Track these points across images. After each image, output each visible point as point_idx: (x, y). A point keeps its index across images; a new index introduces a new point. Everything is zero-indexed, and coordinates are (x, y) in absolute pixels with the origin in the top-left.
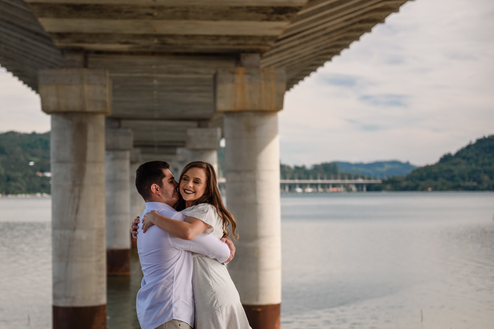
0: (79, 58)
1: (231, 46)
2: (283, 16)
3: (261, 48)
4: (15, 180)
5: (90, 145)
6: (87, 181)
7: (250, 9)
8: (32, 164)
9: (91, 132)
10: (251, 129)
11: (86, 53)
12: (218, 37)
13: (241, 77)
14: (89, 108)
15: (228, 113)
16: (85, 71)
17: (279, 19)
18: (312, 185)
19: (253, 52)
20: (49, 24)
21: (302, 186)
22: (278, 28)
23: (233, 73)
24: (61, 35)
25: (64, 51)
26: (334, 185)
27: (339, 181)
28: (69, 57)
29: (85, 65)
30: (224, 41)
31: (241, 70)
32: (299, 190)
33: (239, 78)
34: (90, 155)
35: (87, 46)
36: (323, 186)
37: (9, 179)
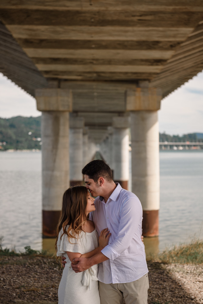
0: (56, 83)
1: (134, 77)
2: (159, 64)
3: (150, 78)
4: (21, 142)
5: (62, 128)
6: (60, 146)
7: (142, 60)
8: (30, 133)
9: (62, 121)
10: (144, 119)
11: (60, 80)
12: (126, 73)
13: (139, 93)
14: (61, 109)
15: (133, 111)
16: (59, 90)
17: (157, 65)
18: (182, 146)
19: (145, 80)
20: (41, 67)
21: (177, 146)
22: (157, 69)
23: (135, 91)
24: (47, 72)
25: (49, 79)
26: (194, 146)
27: (197, 143)
28: (51, 83)
29: (59, 87)
30: (130, 75)
31: (139, 89)
32: (175, 148)
33: (138, 94)
34: (61, 133)
35: (60, 77)
36: (189, 146)
37: (18, 142)
